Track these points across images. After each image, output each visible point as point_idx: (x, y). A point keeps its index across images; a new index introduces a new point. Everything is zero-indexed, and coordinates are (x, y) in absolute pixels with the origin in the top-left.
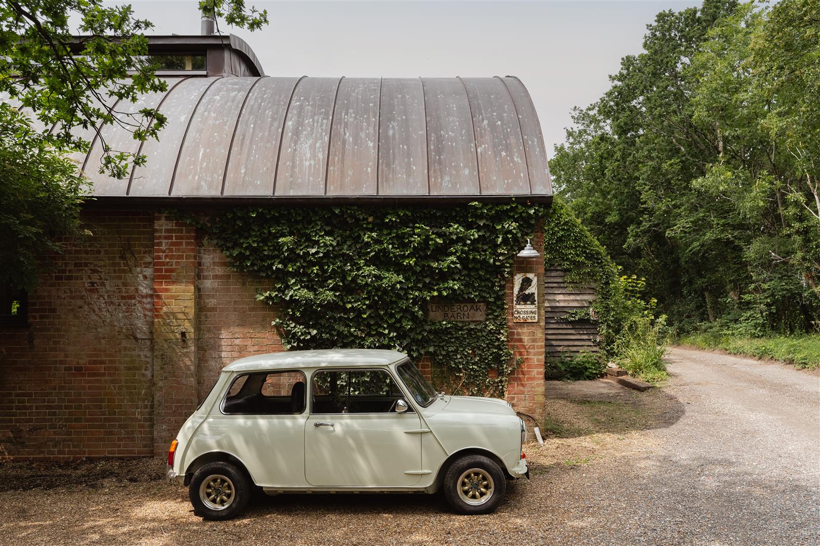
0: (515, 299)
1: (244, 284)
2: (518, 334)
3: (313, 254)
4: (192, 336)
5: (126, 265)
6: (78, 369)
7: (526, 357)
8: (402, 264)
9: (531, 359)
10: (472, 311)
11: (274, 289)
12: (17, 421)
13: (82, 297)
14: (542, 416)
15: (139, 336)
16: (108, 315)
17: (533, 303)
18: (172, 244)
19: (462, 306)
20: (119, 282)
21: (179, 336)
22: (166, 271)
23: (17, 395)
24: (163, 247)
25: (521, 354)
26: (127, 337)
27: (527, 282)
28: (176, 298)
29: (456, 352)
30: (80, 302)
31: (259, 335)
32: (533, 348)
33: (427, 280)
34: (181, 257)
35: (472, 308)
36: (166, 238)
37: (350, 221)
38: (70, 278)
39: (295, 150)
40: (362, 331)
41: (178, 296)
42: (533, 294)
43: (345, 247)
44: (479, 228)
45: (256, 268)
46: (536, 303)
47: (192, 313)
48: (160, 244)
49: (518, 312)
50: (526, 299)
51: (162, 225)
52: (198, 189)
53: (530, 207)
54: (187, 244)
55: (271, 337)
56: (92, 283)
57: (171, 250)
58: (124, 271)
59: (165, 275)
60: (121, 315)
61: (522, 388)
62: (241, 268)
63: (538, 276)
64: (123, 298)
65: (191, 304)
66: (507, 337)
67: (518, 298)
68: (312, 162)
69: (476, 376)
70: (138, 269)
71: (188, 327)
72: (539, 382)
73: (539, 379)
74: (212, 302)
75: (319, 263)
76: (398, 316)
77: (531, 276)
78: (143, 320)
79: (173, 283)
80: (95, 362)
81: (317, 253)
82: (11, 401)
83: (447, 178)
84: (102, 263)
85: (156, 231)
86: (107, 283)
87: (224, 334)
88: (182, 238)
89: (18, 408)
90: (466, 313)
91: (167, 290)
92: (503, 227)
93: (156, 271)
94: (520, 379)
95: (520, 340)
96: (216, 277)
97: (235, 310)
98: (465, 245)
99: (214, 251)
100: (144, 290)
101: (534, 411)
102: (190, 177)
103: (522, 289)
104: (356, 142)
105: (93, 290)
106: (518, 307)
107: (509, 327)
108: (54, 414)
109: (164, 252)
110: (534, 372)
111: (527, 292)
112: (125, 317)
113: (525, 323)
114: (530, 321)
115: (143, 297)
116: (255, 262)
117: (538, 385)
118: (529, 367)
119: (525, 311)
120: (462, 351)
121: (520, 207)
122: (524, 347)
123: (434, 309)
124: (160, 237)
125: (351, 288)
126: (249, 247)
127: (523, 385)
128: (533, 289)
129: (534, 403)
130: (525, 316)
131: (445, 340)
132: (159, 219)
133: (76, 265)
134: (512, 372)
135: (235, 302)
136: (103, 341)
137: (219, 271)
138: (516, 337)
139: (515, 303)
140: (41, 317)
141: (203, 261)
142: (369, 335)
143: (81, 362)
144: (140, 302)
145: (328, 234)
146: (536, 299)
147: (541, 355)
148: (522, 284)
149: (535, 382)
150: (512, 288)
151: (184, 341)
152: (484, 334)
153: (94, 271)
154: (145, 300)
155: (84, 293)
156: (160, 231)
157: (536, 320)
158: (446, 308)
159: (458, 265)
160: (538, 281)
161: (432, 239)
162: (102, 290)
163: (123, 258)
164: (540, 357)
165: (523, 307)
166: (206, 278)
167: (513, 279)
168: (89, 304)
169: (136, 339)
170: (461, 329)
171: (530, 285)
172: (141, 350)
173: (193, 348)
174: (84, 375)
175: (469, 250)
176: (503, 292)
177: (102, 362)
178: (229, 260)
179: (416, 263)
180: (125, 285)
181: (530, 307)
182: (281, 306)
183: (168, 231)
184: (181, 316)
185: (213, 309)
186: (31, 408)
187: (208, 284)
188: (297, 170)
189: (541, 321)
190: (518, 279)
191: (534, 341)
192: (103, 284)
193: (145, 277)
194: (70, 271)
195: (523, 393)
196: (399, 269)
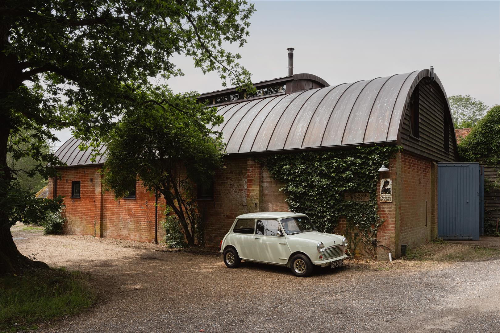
0: (381, 191)
1: (277, 185)
2: (383, 208)
3: (297, 172)
4: (259, 205)
5: (240, 178)
6: (227, 216)
7: (386, 219)
8: (330, 176)
9: (389, 220)
10: (363, 197)
11: (284, 187)
12: (211, 233)
13: (228, 190)
14: (394, 248)
15: (244, 204)
16: (235, 196)
17: (389, 193)
18: (253, 170)
19: (359, 194)
20: (238, 184)
21: (254, 205)
22: (251, 180)
23: (211, 224)
24: (250, 171)
25: (384, 217)
26: (240, 205)
27: (387, 183)
28: (253, 190)
29: (355, 215)
30: (227, 192)
31: (281, 205)
32: (390, 215)
33: (341, 183)
34: (255, 175)
35: (363, 195)
36: (251, 167)
37: (310, 158)
38: (225, 183)
39: (296, 128)
40: (316, 205)
41: (254, 189)
42: (390, 188)
43: (309, 169)
44: (362, 159)
45: (279, 178)
46: (391, 193)
47: (258, 195)
48: (249, 170)
49: (383, 197)
50: (386, 191)
51: (250, 162)
52: (260, 148)
53: (384, 147)
54: (257, 169)
55: (285, 206)
56: (231, 185)
57: (252, 172)
58: (240, 180)
59: (250, 182)
60: (239, 196)
61: (384, 234)
62: (274, 178)
63: (392, 180)
64: (239, 190)
65: (258, 192)
66: (377, 209)
67: (382, 190)
68: (301, 133)
69: (365, 227)
70: (244, 179)
71: (257, 201)
72: (393, 231)
73: (393, 230)
74: (266, 192)
75: (299, 176)
76: (329, 199)
77: (389, 180)
78: (245, 198)
79: (253, 185)
80: (231, 214)
81: (298, 172)
82: (209, 226)
83: (351, 136)
84: (234, 177)
85: (248, 165)
86: (235, 184)
87: (270, 205)
88: (256, 167)
89: (211, 229)
90: (361, 198)
91: (251, 187)
92: (372, 157)
93: (248, 180)
94: (384, 230)
95: (384, 211)
96: (267, 182)
97: (273, 195)
98: (356, 166)
99: (267, 172)
100: (246, 187)
101: (390, 245)
102: (258, 144)
103: (384, 186)
104: (319, 122)
105: (231, 187)
106: (382, 195)
107: (378, 205)
108: (220, 231)
109: (250, 173)
110: (390, 226)
111: (387, 188)
112: (240, 197)
113: (385, 203)
114: (388, 202)
115: (245, 190)
116: (279, 176)
117: (392, 233)
118: (388, 224)
119: (386, 197)
120: (358, 215)
121: (379, 147)
122: (385, 214)
123: (347, 195)
124: (249, 167)
125: (311, 186)
126: (276, 170)
127: (385, 233)
128: (389, 186)
129: (390, 242)
130: (386, 199)
131: (350, 210)
132: (249, 160)
133: (226, 178)
134: (379, 226)
135: (274, 192)
136: (234, 206)
137: (269, 179)
138: (381, 209)
139: (381, 193)
140: (217, 197)
141: (264, 176)
142: (319, 206)
143: (228, 213)
144: (244, 191)
145: (302, 164)
146: (391, 191)
147: (393, 218)
148: (384, 184)
149: (391, 232)
150: (380, 186)
151: (256, 207)
152: (368, 207)
153: (231, 180)
154: (246, 191)
155: (228, 188)
156: (249, 165)
157: (391, 202)
158: (352, 195)
159: (352, 176)
160: (392, 182)
161: (341, 165)
162: (234, 187)
163: (239, 175)
164: (393, 219)
165: (385, 195)
166: (264, 182)
167: (380, 181)
168: (230, 192)
169: (243, 205)
170: (358, 205)
171: (388, 184)
172: (245, 210)
173: (259, 209)
174: (228, 218)
175: (358, 168)
176: (375, 188)
177: (233, 214)
178: (270, 175)
179: (336, 175)
180: (240, 185)
181: (388, 195)
182: (287, 193)
183: (252, 165)
184: (255, 197)
185: (267, 195)
186: (214, 229)
187: (265, 185)
188: (294, 137)
189: (394, 202)
190: (382, 182)
191: (390, 211)
192: (234, 185)
193: (246, 182)
194: (225, 180)
195: (385, 236)
196: (330, 178)
